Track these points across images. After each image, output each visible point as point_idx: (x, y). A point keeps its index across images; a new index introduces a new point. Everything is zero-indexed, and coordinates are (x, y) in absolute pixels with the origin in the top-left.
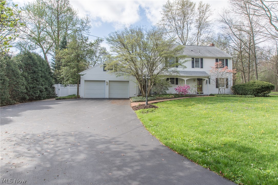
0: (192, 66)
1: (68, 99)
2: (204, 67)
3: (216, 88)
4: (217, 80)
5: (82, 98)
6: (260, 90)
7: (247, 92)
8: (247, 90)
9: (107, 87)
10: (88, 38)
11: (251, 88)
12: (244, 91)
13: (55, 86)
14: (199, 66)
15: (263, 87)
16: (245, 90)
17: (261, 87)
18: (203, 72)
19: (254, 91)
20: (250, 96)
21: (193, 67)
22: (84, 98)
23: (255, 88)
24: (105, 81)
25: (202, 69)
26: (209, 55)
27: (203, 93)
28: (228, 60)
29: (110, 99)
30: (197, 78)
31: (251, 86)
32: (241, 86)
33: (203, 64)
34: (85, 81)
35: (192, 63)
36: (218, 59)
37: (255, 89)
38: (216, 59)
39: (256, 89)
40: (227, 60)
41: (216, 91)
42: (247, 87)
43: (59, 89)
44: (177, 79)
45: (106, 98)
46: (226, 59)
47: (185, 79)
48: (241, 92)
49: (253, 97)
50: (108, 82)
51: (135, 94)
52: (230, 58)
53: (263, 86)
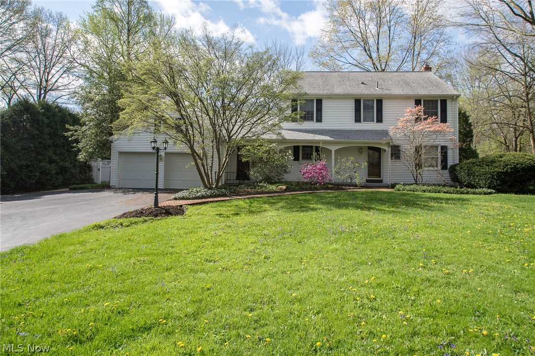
0: (355, 118)
2: (384, 119)
4: (418, 149)
6: (510, 176)
8: (477, 176)
11: (488, 169)
14: (373, 117)
15: (517, 168)
17: (511, 168)
19: (493, 178)
20: (485, 190)
21: (358, 120)
23: (497, 169)
25: (379, 124)
26: (398, 91)
27: (381, 181)
30: (368, 147)
34: (121, 153)
35: (356, 111)
37: (496, 173)
38: (416, 100)
39: (499, 172)
40: (444, 102)
46: (441, 100)
47: (333, 148)
49: (490, 193)
52: (452, 98)
53: (518, 164)
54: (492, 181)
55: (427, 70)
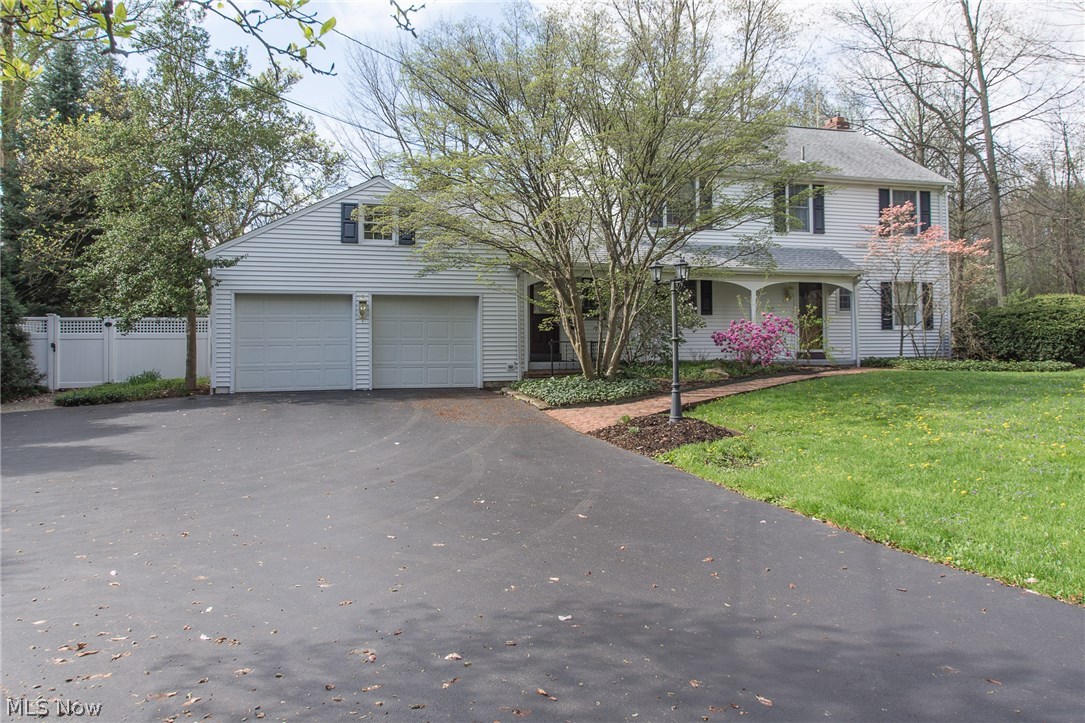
0: (776, 224)
1: (140, 399)
2: (827, 226)
3: (883, 328)
4: (886, 290)
5: (225, 391)
7: (1038, 346)
8: (1036, 338)
9: (362, 332)
10: (242, 57)
11: (1056, 325)
12: (1021, 340)
13: (30, 326)
14: (806, 222)
16: (1027, 336)
18: (826, 250)
19: (1068, 340)
21: (780, 227)
22: (232, 390)
23: (1074, 325)
24: (349, 297)
25: (819, 237)
26: (849, 171)
27: (822, 356)
28: (933, 196)
29: (379, 393)
30: (800, 284)
31: (1055, 318)
32: (1005, 321)
33: (823, 214)
34: (236, 295)
35: (776, 208)
36: (888, 191)
37: (1074, 332)
38: (880, 190)
39: (1081, 330)
40: (926, 196)
41: (887, 344)
42: (1037, 324)
43: (53, 346)
44: (707, 286)
45: (357, 390)
46: (921, 193)
47: (753, 286)
48: (1005, 346)
49: (1068, 369)
50: (369, 303)
51: (511, 362)
52: (940, 189)
54: (1066, 348)
55: (842, 127)
